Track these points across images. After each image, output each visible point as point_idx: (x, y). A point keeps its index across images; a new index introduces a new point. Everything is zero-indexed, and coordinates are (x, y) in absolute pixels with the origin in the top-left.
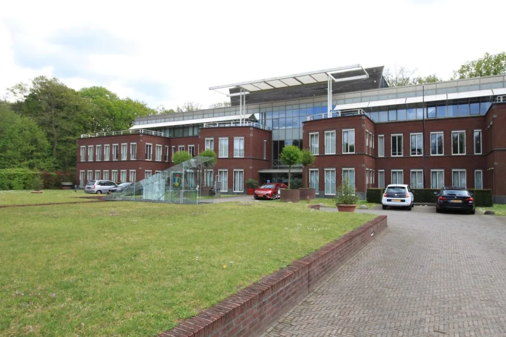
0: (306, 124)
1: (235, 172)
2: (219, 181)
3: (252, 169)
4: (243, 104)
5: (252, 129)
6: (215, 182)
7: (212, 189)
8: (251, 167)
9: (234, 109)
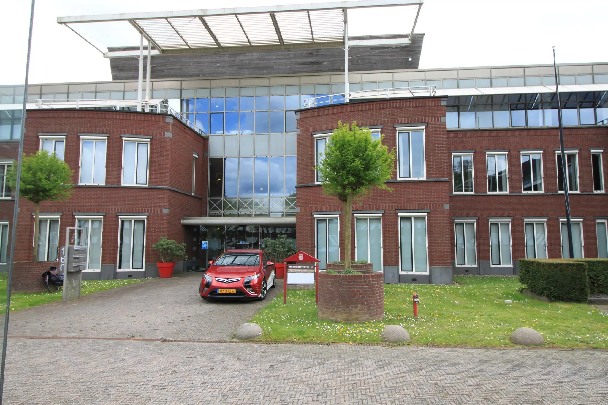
0: (305, 115)
1: (123, 222)
2: (75, 246)
3: (168, 215)
4: (144, 77)
5: (170, 120)
6: (65, 250)
7: (53, 268)
8: (166, 211)
9: (120, 86)
